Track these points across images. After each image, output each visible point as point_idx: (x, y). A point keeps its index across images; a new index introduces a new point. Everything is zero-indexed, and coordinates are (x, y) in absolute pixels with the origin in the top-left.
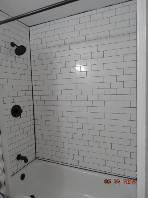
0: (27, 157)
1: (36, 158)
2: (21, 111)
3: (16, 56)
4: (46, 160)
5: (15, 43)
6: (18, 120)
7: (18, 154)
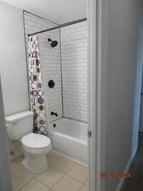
0: (57, 113)
1: (63, 117)
2: (54, 84)
3: (51, 47)
4: (70, 118)
5: (51, 39)
6: (52, 90)
7: (52, 111)
